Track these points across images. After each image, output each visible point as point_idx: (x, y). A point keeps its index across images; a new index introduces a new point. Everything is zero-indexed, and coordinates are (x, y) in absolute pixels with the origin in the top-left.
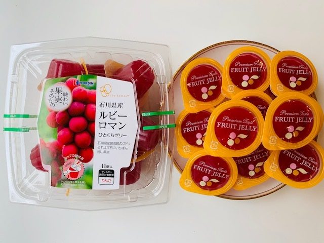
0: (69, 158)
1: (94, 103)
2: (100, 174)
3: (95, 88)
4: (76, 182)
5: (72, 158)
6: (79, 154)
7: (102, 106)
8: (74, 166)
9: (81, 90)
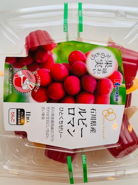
0: (36, 77)
1: (95, 102)
2: (19, 111)
3: (112, 103)
4: (11, 85)
5: (37, 79)
6: (41, 87)
7: (93, 111)
8: (28, 82)
9: (110, 88)
